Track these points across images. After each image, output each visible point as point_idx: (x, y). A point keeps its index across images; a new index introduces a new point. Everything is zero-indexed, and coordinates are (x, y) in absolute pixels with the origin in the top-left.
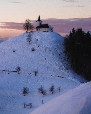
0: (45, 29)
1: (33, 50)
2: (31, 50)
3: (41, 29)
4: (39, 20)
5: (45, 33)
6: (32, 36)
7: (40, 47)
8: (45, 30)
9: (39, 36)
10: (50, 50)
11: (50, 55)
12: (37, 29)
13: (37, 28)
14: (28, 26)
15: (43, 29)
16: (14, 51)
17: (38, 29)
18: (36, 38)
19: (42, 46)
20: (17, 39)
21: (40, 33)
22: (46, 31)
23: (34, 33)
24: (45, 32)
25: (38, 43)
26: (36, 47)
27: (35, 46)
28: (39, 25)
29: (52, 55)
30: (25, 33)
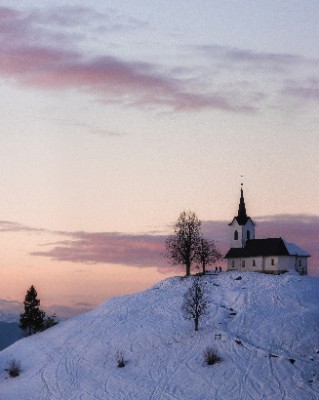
0: (268, 260)
1: (212, 359)
2: (202, 358)
3: (249, 261)
4: (242, 217)
5: (267, 281)
6: (205, 295)
7: (245, 345)
8: (268, 267)
9: (243, 295)
10: (292, 361)
11: (293, 384)
12: (231, 260)
13: (233, 254)
14: (188, 246)
15: (259, 260)
16: (122, 365)
17: (238, 261)
18: (226, 304)
19: (254, 341)
20: (135, 308)
21: (244, 278)
22: (274, 268)
23: (220, 279)
24: (271, 273)
25: (236, 325)
26: (225, 346)
27: (223, 338)
28: (239, 244)
29: (300, 384)
30: (173, 281)
